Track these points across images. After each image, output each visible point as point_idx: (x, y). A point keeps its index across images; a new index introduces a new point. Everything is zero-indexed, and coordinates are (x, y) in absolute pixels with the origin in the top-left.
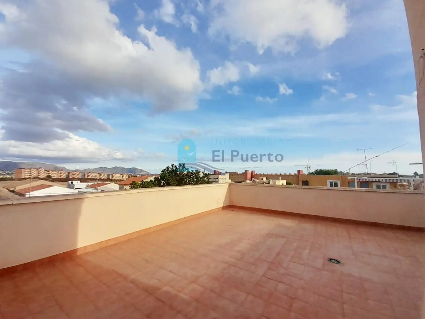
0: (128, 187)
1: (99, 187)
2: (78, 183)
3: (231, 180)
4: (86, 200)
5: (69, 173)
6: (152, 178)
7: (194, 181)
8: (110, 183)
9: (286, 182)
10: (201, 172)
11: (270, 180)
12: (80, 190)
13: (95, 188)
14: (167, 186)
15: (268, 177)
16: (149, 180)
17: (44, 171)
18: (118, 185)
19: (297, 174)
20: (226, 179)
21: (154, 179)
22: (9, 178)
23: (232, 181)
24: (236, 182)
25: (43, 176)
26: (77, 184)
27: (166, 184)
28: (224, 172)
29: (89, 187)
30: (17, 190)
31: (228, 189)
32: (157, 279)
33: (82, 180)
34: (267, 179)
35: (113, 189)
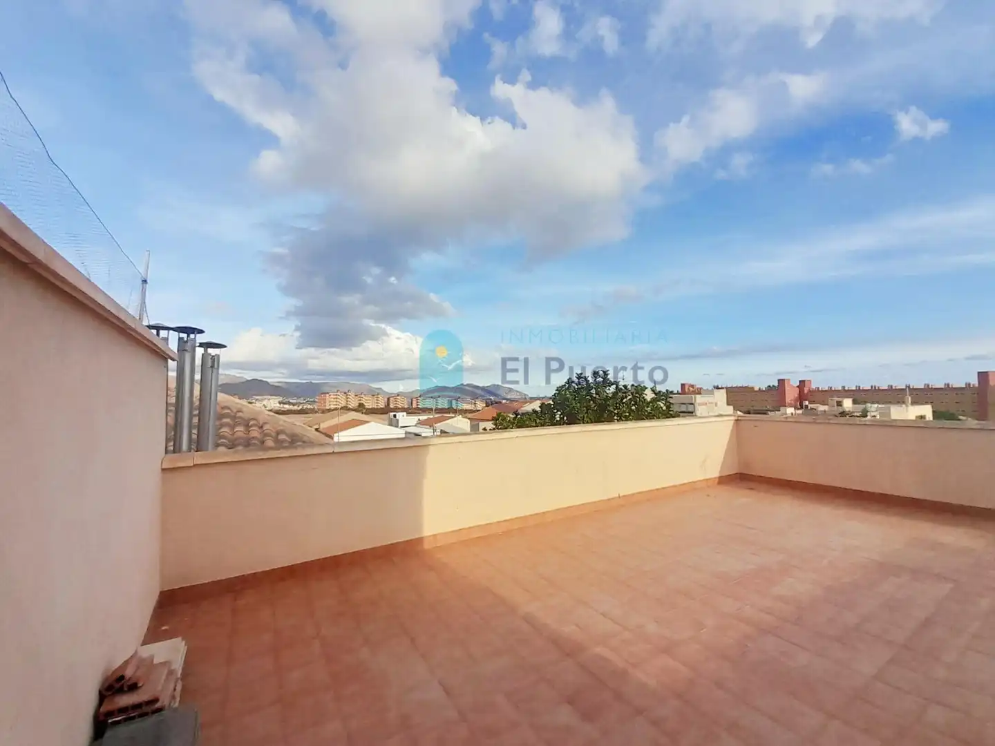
0: (490, 425)
1: (439, 424)
2: (403, 416)
3: (731, 407)
4: (431, 448)
5: (388, 399)
6: (536, 406)
7: (633, 410)
8: (453, 417)
9: (934, 412)
10: (646, 388)
11: (869, 405)
12: (408, 429)
13: (431, 426)
14: (567, 424)
15: (860, 396)
16: (529, 408)
17: (354, 396)
18: (469, 421)
19: (977, 385)
20: (716, 404)
21: (540, 407)
22: (310, 409)
23: (734, 409)
24: (749, 413)
25: (353, 405)
26: (401, 416)
27: (565, 418)
28: (711, 388)
29: (420, 423)
30: (323, 429)
31: (732, 431)
32: (577, 625)
33: (410, 411)
34: (855, 402)
35: (461, 429)
